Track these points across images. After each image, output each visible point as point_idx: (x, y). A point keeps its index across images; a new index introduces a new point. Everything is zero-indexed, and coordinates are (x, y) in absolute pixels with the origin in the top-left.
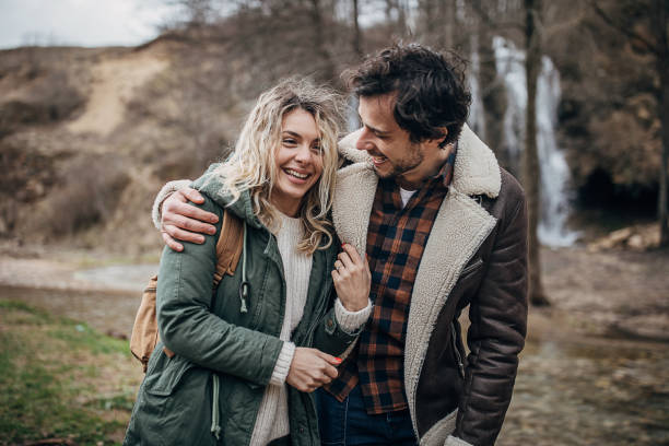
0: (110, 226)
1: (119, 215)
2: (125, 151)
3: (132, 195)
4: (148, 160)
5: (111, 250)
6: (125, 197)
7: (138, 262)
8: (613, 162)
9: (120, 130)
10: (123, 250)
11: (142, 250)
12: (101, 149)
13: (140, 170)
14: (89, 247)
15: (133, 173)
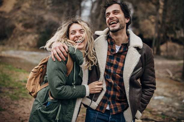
0: (10, 39)
1: (12, 36)
2: (14, 18)
3: (16, 31)
4: (21, 21)
5: (10, 46)
6: (14, 31)
7: (18, 49)
8: (143, 32)
9: (12, 12)
10: (14, 46)
11: (19, 46)
12: (7, 17)
13: (18, 24)
14: (4, 45)
15: (16, 25)
